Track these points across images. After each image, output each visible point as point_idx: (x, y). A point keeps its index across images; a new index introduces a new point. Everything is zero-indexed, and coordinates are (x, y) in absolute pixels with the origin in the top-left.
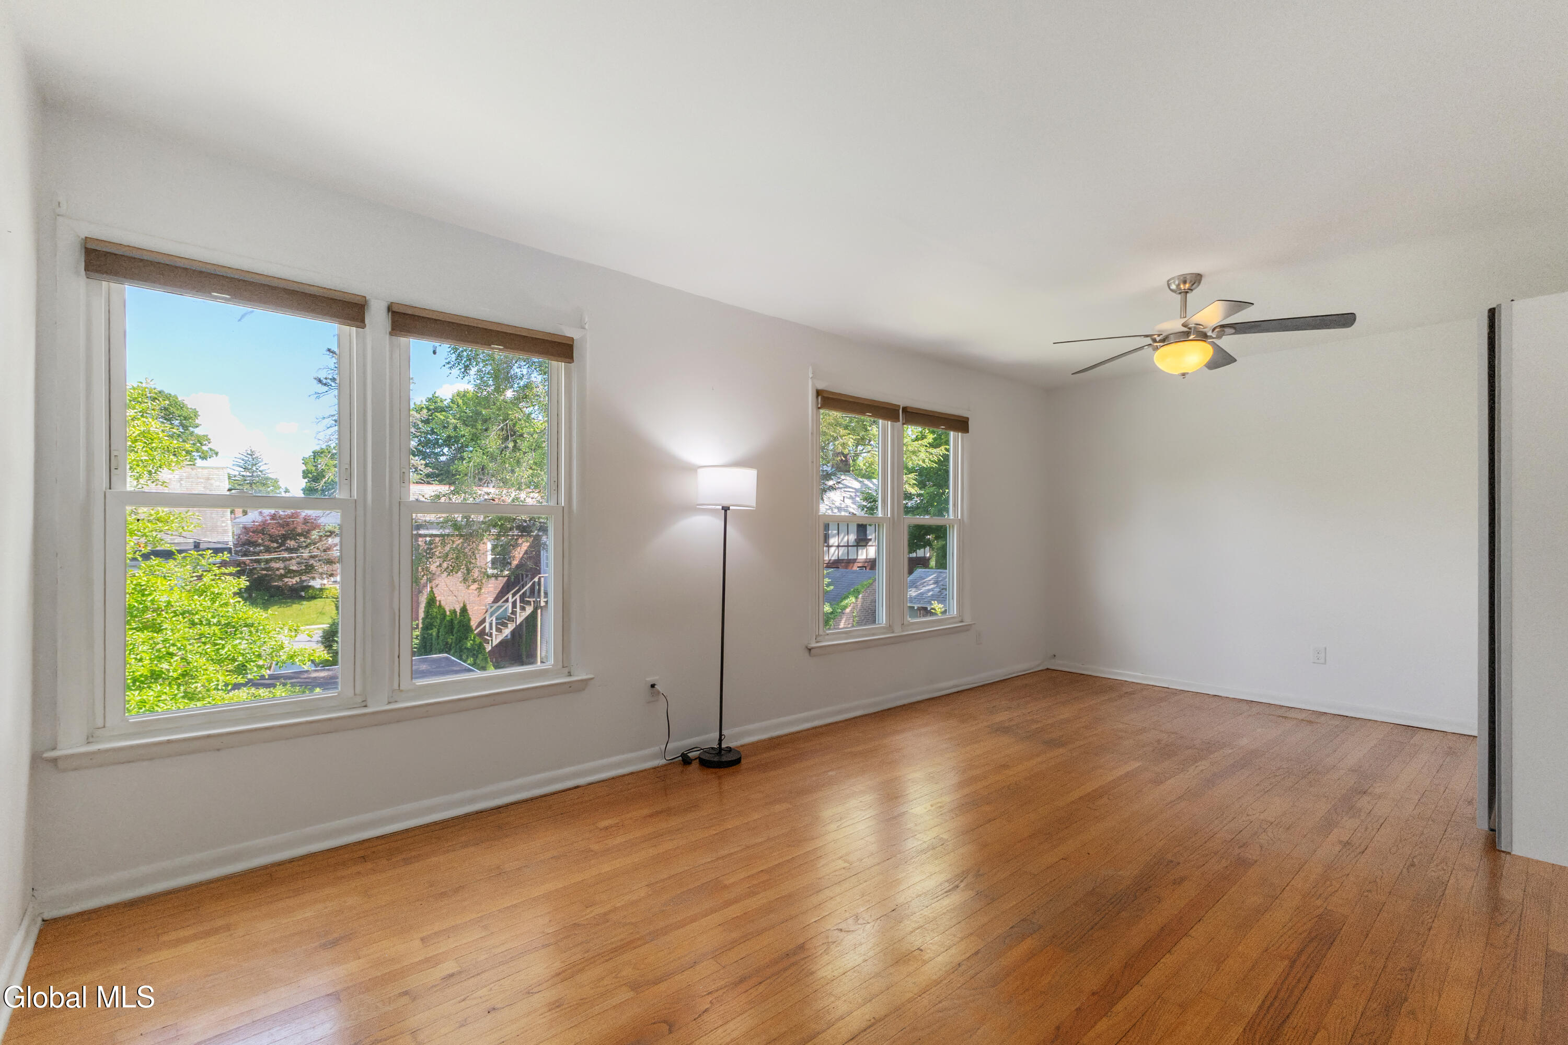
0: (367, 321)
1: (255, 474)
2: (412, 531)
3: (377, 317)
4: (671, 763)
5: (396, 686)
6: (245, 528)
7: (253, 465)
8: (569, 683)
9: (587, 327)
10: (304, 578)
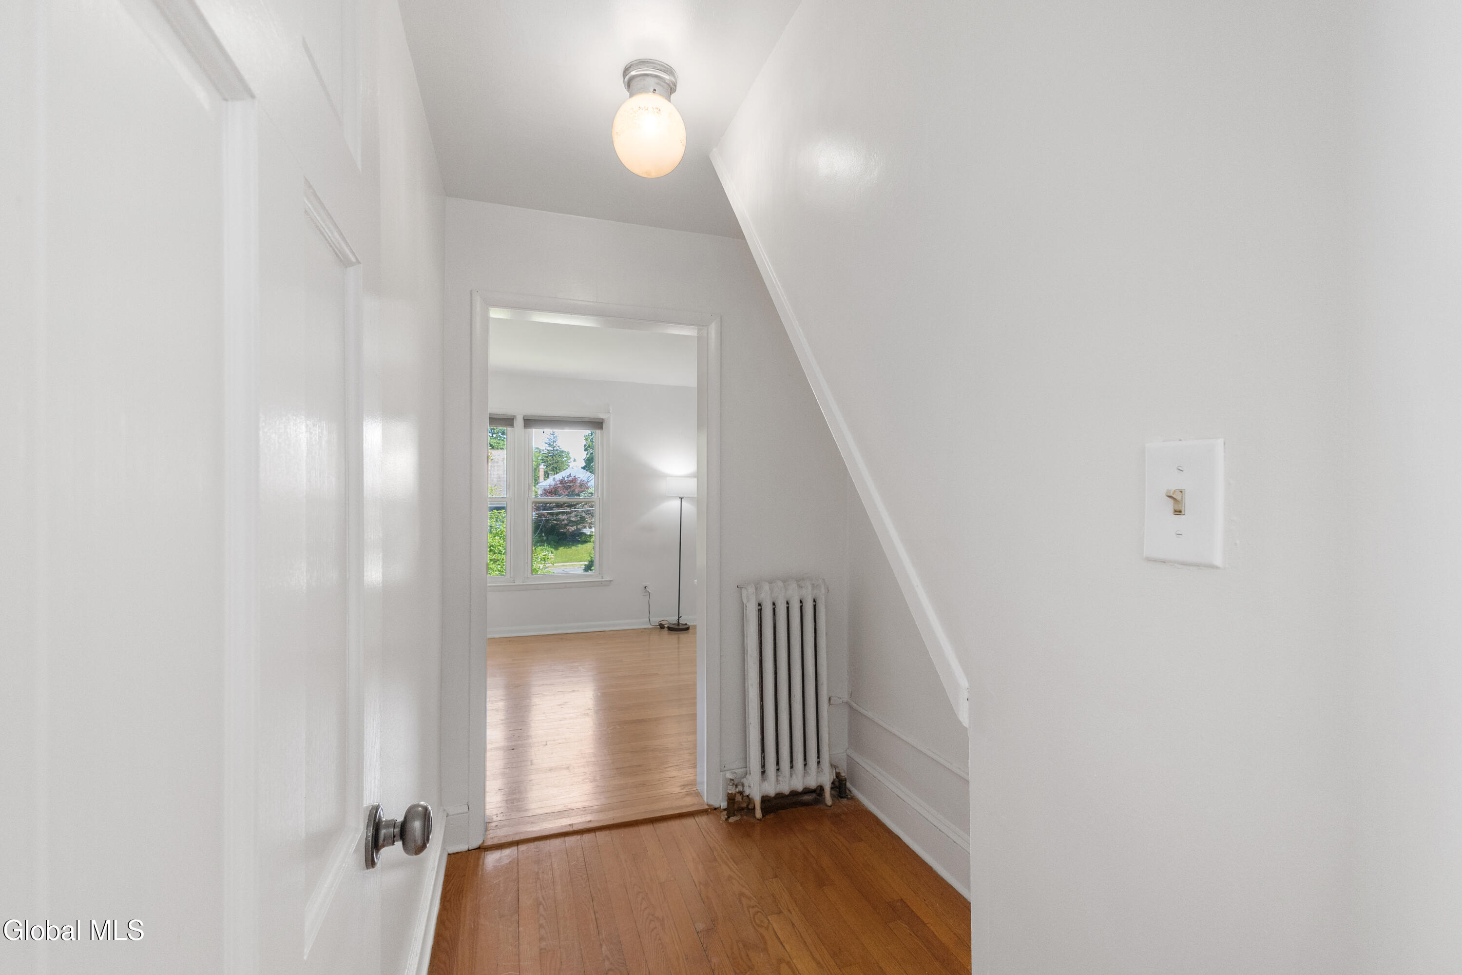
0: (514, 425)
1: (555, 449)
2: (532, 513)
3: (519, 422)
4: (655, 628)
5: (526, 576)
6: (545, 490)
7: (554, 442)
8: (602, 581)
9: (611, 412)
10: (579, 527)
